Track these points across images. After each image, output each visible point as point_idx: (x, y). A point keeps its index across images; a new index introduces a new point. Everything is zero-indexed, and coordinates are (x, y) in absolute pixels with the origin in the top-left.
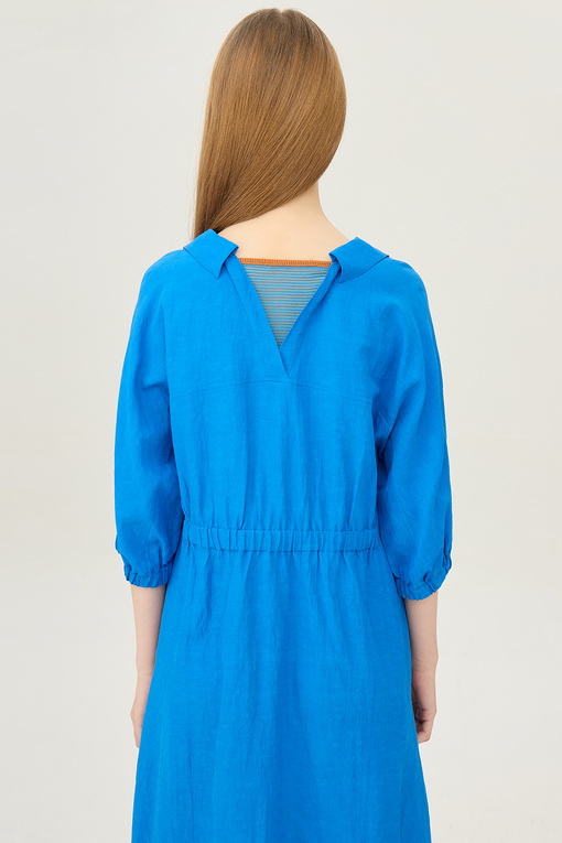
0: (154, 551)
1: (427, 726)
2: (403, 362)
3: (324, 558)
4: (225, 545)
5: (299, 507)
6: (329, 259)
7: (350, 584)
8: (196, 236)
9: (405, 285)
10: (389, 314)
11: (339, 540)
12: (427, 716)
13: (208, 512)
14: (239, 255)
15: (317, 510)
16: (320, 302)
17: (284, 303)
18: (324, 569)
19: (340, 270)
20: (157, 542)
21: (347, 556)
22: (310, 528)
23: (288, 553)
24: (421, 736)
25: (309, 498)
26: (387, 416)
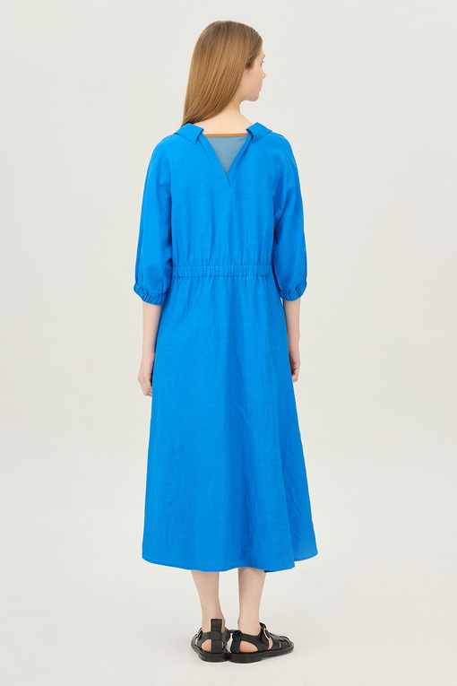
0: (160, 285)
1: (296, 371)
2: (285, 179)
3: (249, 279)
4: (201, 274)
5: (236, 252)
6: (246, 132)
7: (261, 291)
8: (183, 125)
9: (282, 144)
10: (276, 158)
11: (256, 269)
12: (296, 366)
13: (191, 258)
14: (204, 133)
15: (245, 254)
16: (244, 153)
17: (226, 155)
18: (249, 283)
19: (252, 137)
20: (162, 281)
21: (260, 278)
22: (242, 264)
23: (232, 276)
24: (294, 377)
25: (241, 247)
26: (280, 207)
